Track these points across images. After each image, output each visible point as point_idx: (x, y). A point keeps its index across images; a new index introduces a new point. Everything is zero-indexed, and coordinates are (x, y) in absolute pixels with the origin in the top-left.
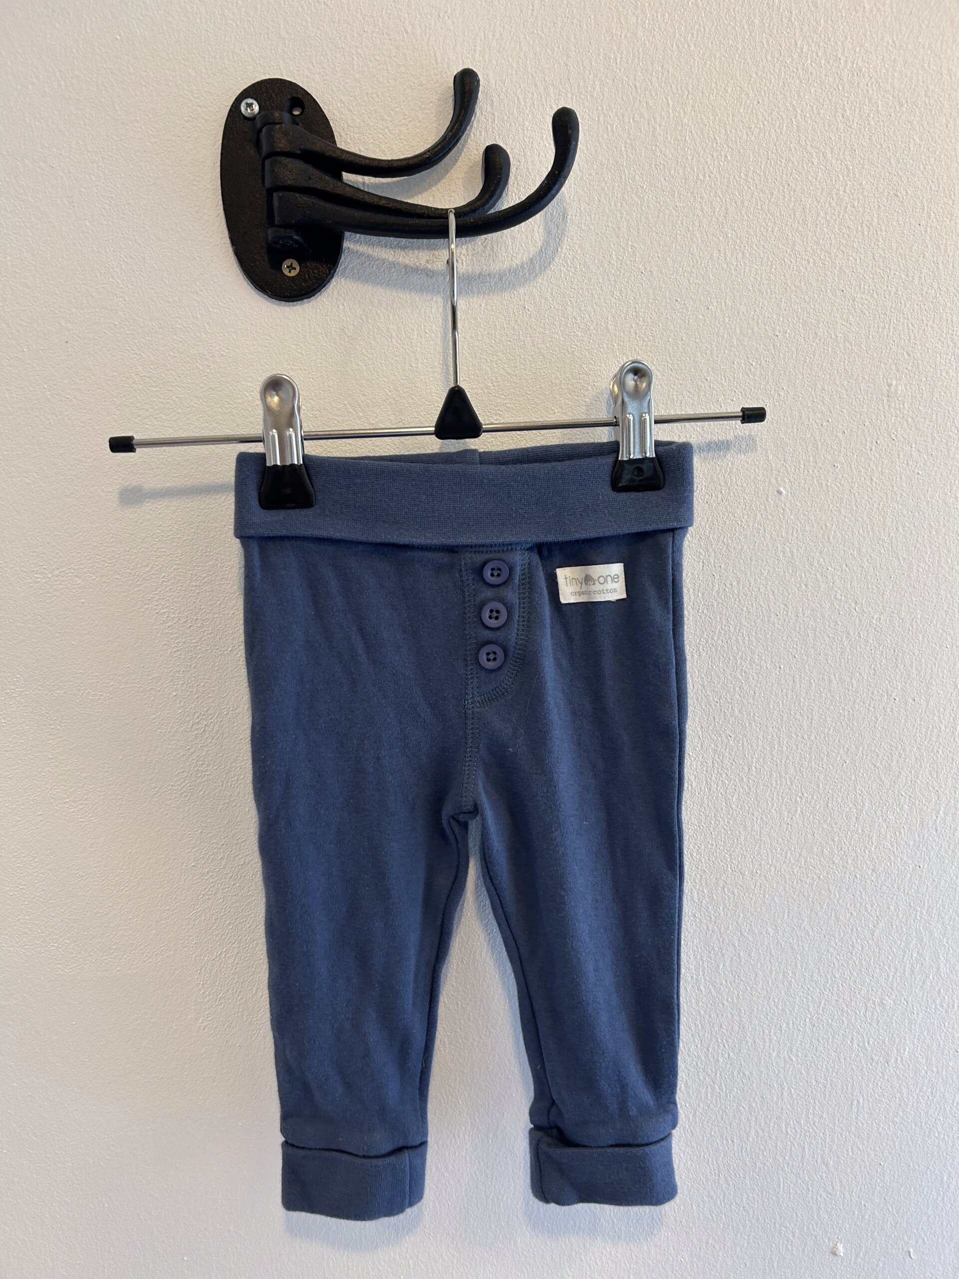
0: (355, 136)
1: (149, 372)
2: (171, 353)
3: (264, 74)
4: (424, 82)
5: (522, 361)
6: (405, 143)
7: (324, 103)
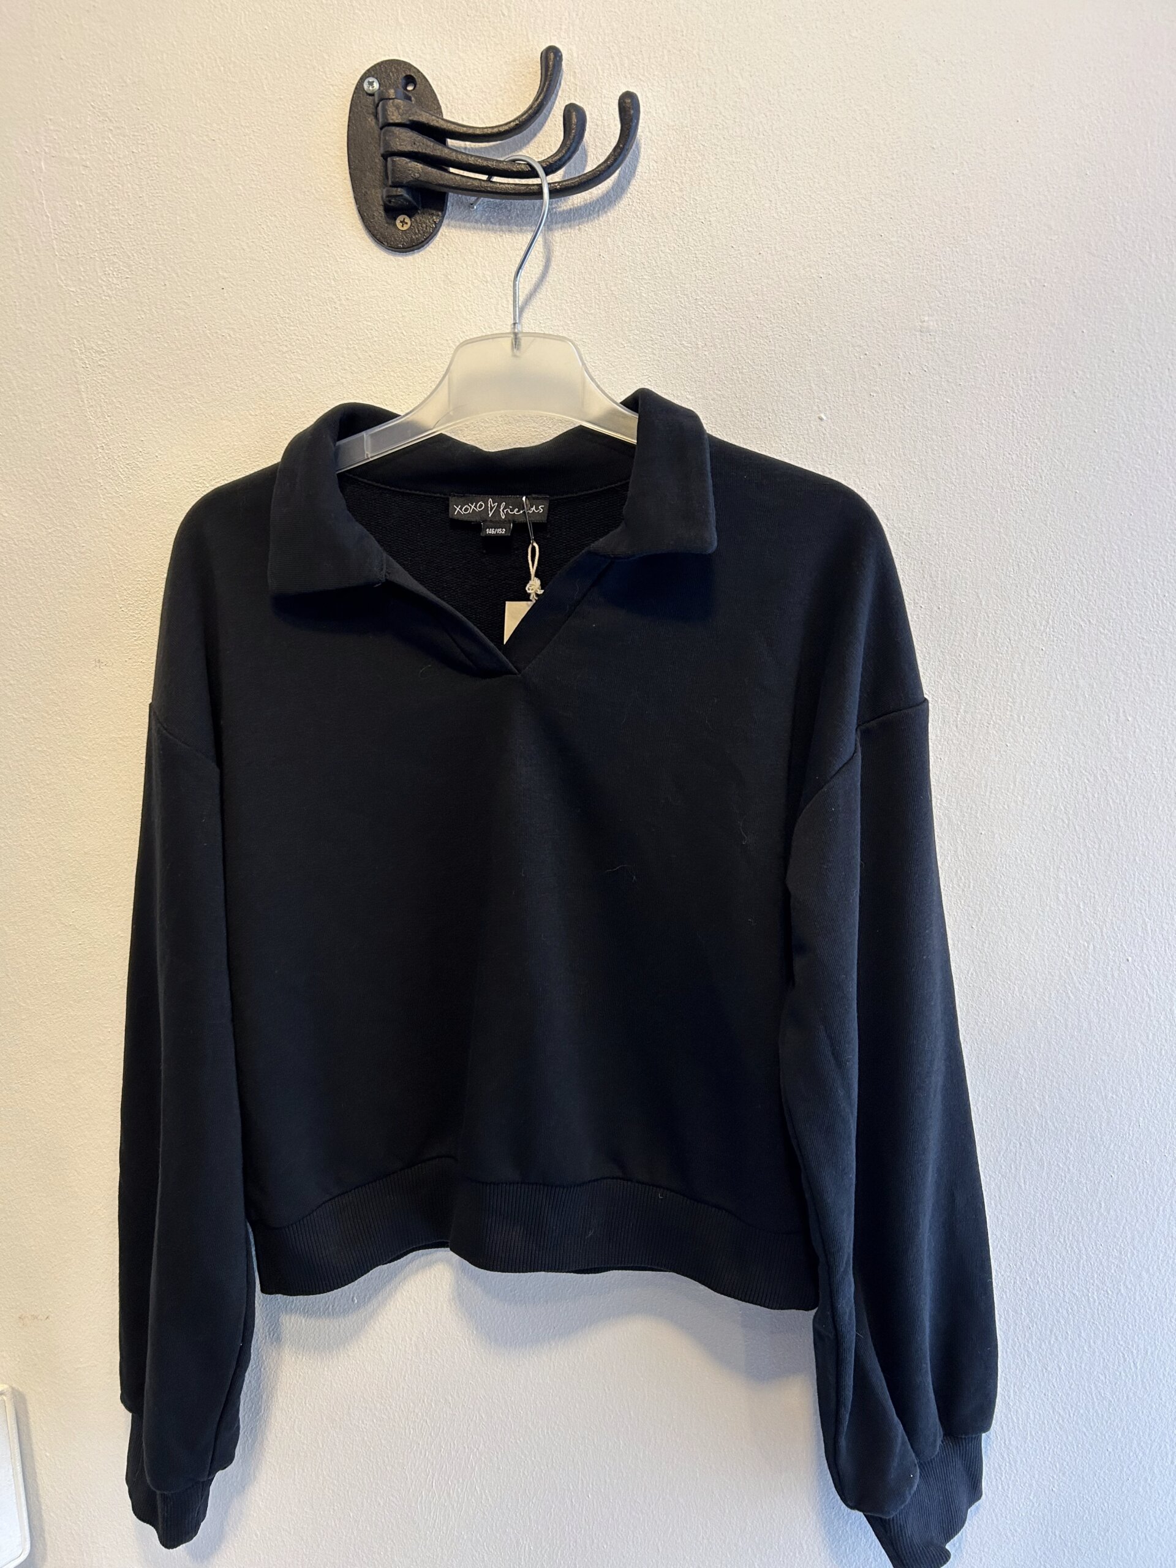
0: (459, 107)
1: (288, 314)
2: (307, 298)
3: (385, 55)
4: (518, 58)
5: (597, 301)
6: (500, 111)
7: (434, 79)
